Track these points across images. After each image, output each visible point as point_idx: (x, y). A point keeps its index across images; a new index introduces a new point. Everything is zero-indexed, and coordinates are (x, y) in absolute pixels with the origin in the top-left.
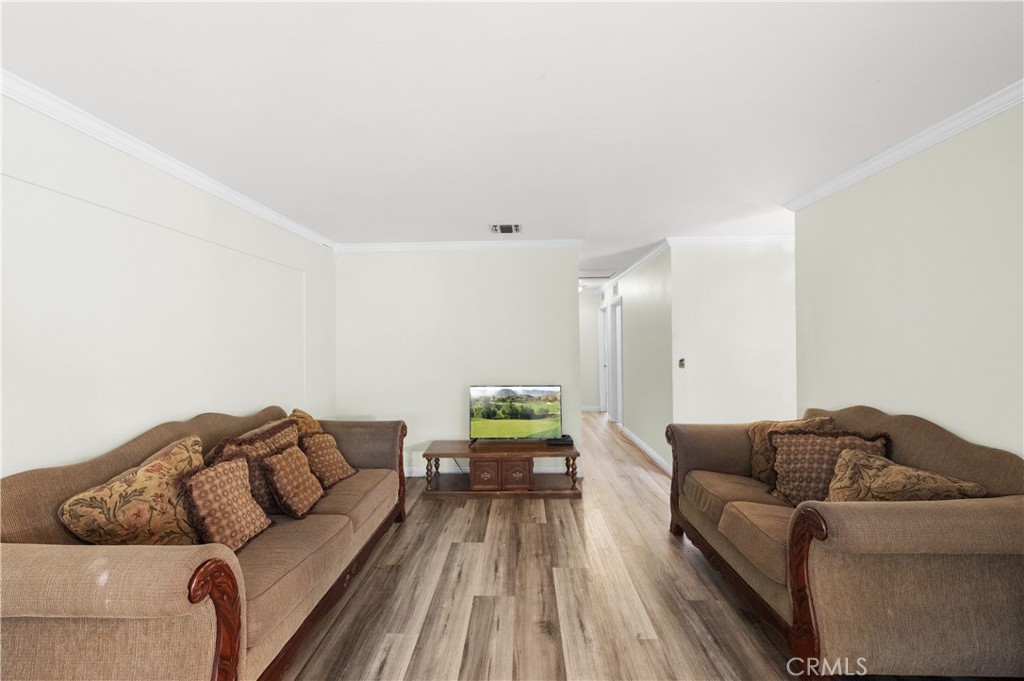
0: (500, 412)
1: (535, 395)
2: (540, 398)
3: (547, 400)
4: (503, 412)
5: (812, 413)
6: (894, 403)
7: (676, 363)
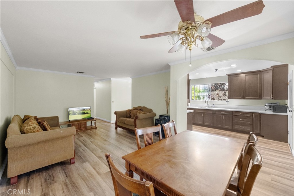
0: (77, 113)
1: (85, 109)
2: (86, 110)
3: (88, 110)
4: (78, 113)
5: (134, 108)
6: (142, 105)
7: (112, 102)
